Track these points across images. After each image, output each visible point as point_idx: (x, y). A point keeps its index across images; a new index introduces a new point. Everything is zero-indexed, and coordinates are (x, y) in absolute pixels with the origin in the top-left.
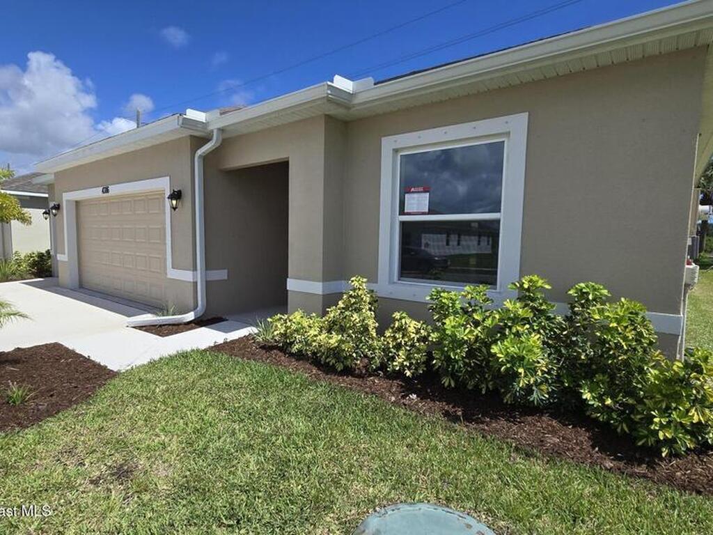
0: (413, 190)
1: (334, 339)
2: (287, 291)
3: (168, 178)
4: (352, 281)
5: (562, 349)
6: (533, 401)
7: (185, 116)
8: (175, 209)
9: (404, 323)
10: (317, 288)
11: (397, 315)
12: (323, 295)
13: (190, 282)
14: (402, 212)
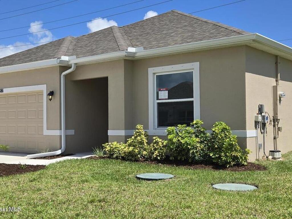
0: (161, 89)
1: (131, 149)
2: (108, 136)
3: (46, 85)
4: (137, 126)
5: (209, 144)
6: (197, 159)
7: (60, 59)
8: (50, 100)
9: (157, 140)
10: (122, 133)
11: (154, 138)
12: (125, 136)
13: (58, 135)
14: (158, 99)
